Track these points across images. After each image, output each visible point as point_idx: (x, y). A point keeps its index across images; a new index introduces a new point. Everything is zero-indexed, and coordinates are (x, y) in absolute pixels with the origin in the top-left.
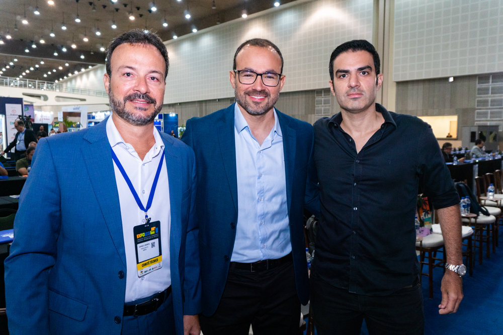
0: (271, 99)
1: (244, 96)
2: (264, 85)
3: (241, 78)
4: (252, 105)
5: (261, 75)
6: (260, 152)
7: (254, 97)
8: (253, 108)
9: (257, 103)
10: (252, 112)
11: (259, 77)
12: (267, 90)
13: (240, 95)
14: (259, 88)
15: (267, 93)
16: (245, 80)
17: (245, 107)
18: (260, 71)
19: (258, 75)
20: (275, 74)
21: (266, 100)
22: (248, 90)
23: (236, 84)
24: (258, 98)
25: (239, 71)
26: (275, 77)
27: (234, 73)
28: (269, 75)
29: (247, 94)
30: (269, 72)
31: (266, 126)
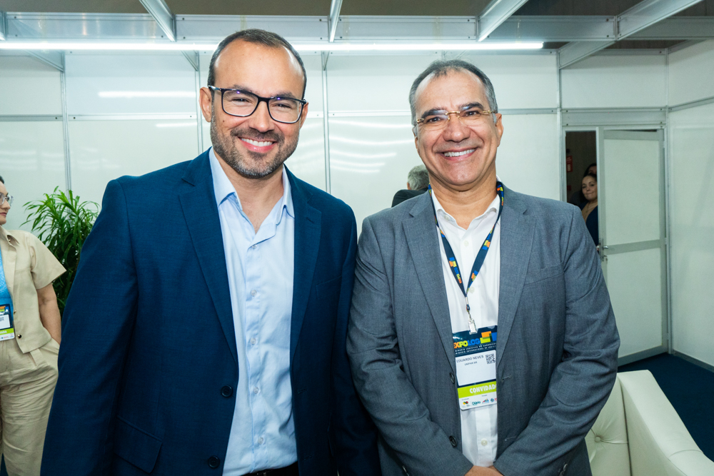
0: (284, 147)
1: (230, 139)
2: (271, 120)
3: (226, 103)
4: (248, 159)
5: (267, 100)
6: (253, 247)
7: (251, 142)
8: (247, 163)
9: (257, 156)
10: (248, 172)
11: (263, 104)
12: (277, 131)
13: (224, 136)
14: (263, 126)
15: (277, 135)
16: (235, 108)
17: (231, 162)
18: (264, 93)
19: (260, 99)
20: (294, 100)
21: (276, 149)
22: (240, 128)
23: (213, 113)
24: (259, 145)
25: (223, 91)
26: (293, 106)
27: (209, 93)
28: (284, 102)
29: (236, 135)
30: (282, 97)
31: (268, 197)
